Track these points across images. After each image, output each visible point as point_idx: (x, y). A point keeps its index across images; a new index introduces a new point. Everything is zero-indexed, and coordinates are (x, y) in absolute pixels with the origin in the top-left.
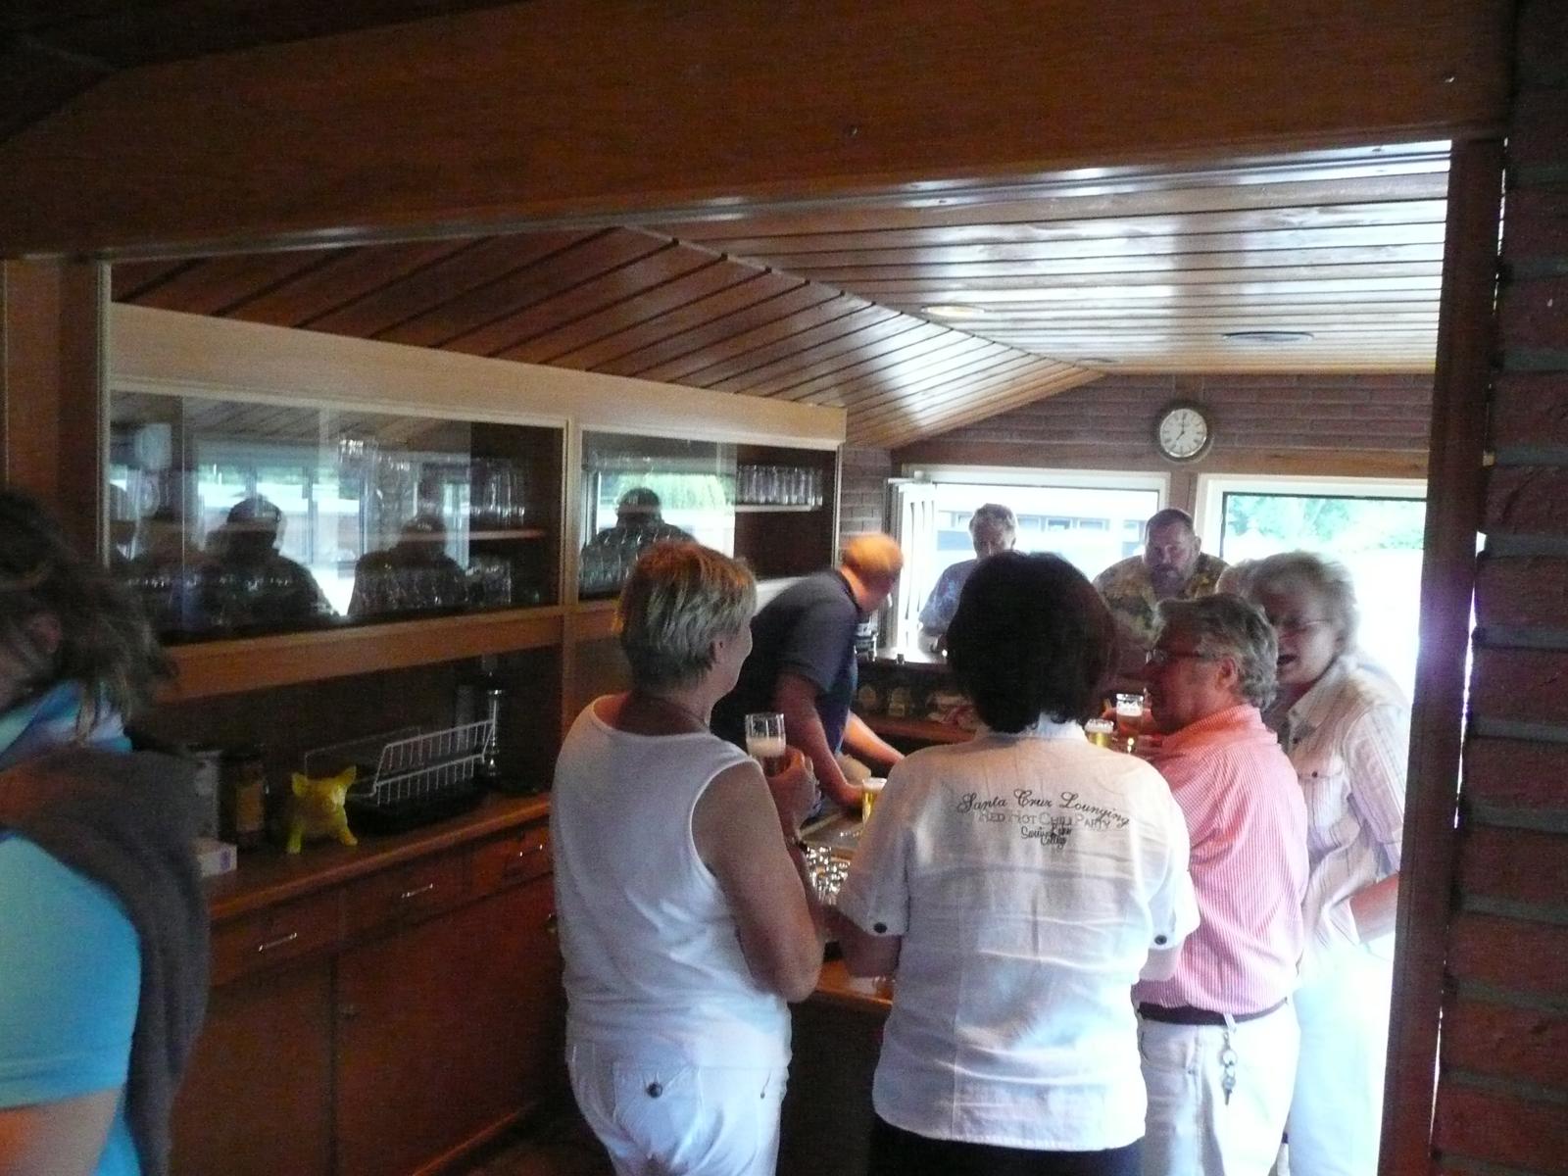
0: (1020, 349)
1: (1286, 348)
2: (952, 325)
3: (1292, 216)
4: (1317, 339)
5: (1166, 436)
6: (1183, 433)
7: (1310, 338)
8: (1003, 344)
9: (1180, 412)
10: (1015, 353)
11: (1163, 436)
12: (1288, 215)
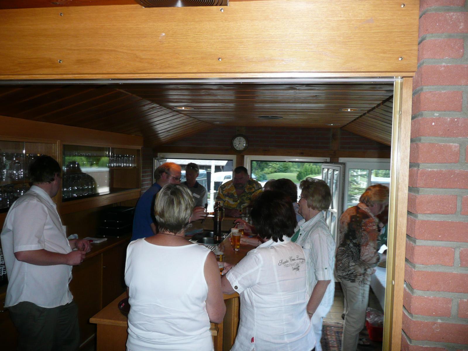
0: (197, 119)
1: (273, 120)
2: (181, 112)
3: (298, 87)
4: (284, 118)
5: (235, 144)
6: (240, 143)
7: (282, 118)
8: (194, 118)
9: (239, 138)
10: (196, 120)
11: (234, 145)
12: (297, 87)
